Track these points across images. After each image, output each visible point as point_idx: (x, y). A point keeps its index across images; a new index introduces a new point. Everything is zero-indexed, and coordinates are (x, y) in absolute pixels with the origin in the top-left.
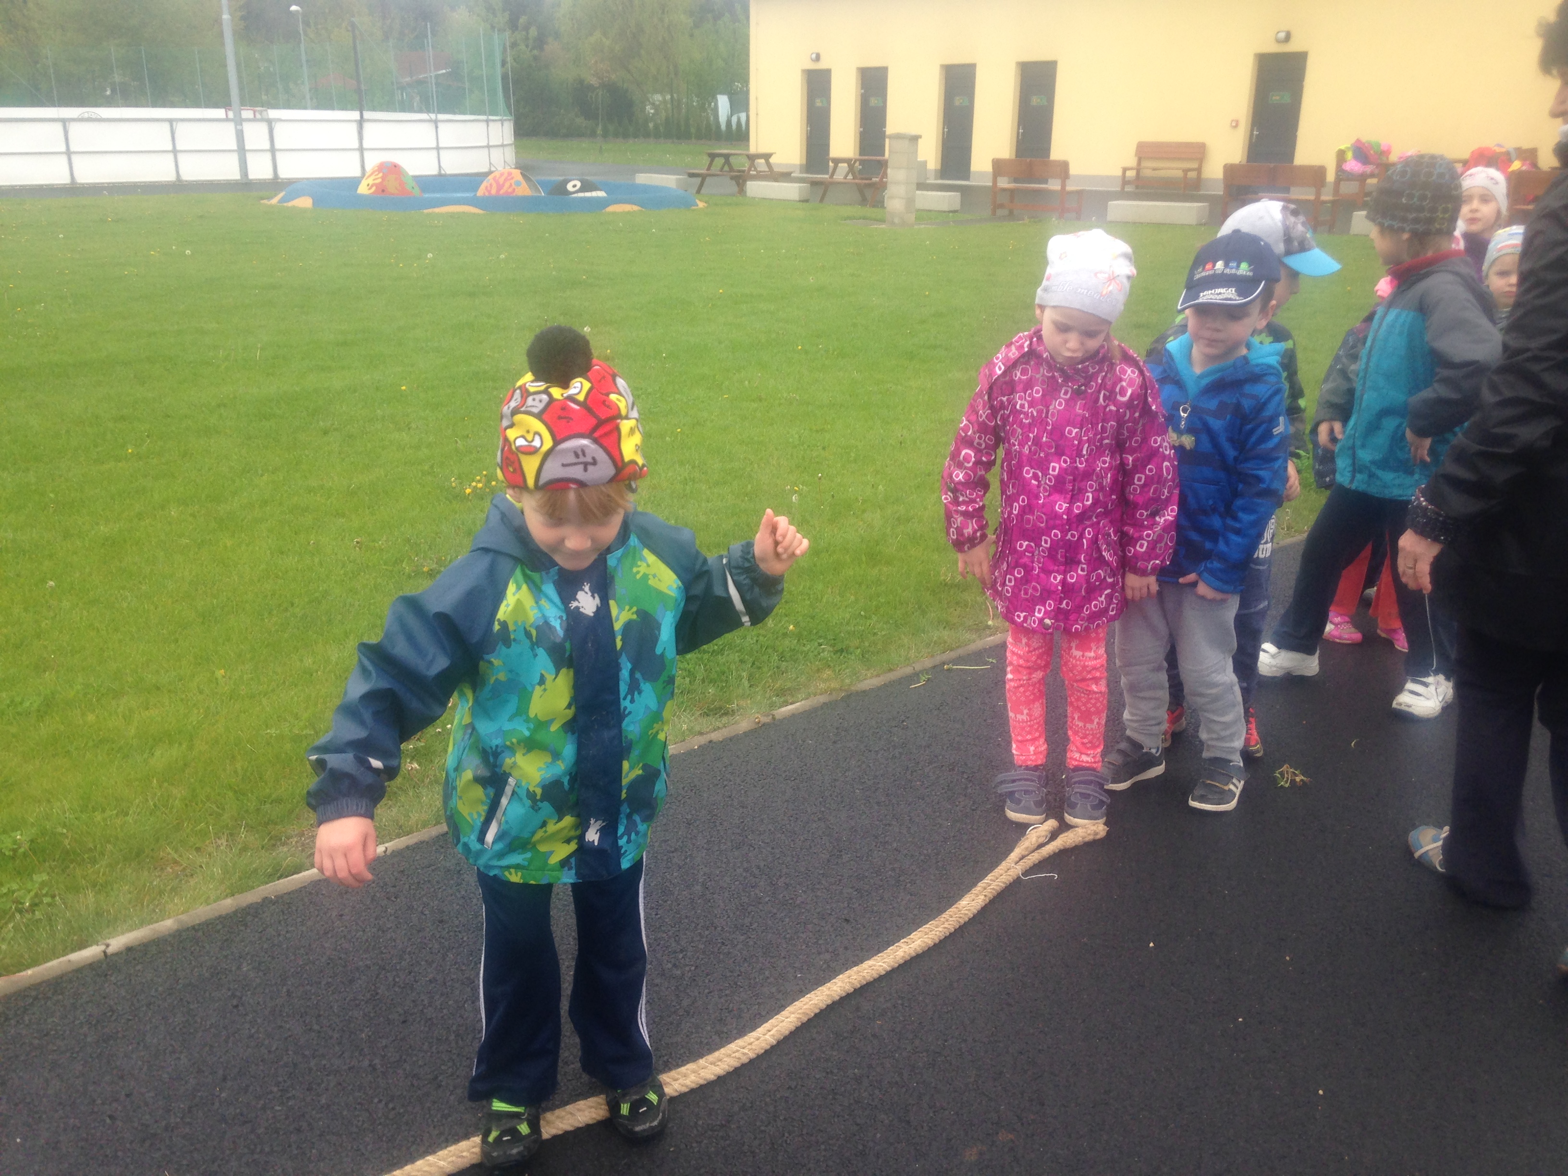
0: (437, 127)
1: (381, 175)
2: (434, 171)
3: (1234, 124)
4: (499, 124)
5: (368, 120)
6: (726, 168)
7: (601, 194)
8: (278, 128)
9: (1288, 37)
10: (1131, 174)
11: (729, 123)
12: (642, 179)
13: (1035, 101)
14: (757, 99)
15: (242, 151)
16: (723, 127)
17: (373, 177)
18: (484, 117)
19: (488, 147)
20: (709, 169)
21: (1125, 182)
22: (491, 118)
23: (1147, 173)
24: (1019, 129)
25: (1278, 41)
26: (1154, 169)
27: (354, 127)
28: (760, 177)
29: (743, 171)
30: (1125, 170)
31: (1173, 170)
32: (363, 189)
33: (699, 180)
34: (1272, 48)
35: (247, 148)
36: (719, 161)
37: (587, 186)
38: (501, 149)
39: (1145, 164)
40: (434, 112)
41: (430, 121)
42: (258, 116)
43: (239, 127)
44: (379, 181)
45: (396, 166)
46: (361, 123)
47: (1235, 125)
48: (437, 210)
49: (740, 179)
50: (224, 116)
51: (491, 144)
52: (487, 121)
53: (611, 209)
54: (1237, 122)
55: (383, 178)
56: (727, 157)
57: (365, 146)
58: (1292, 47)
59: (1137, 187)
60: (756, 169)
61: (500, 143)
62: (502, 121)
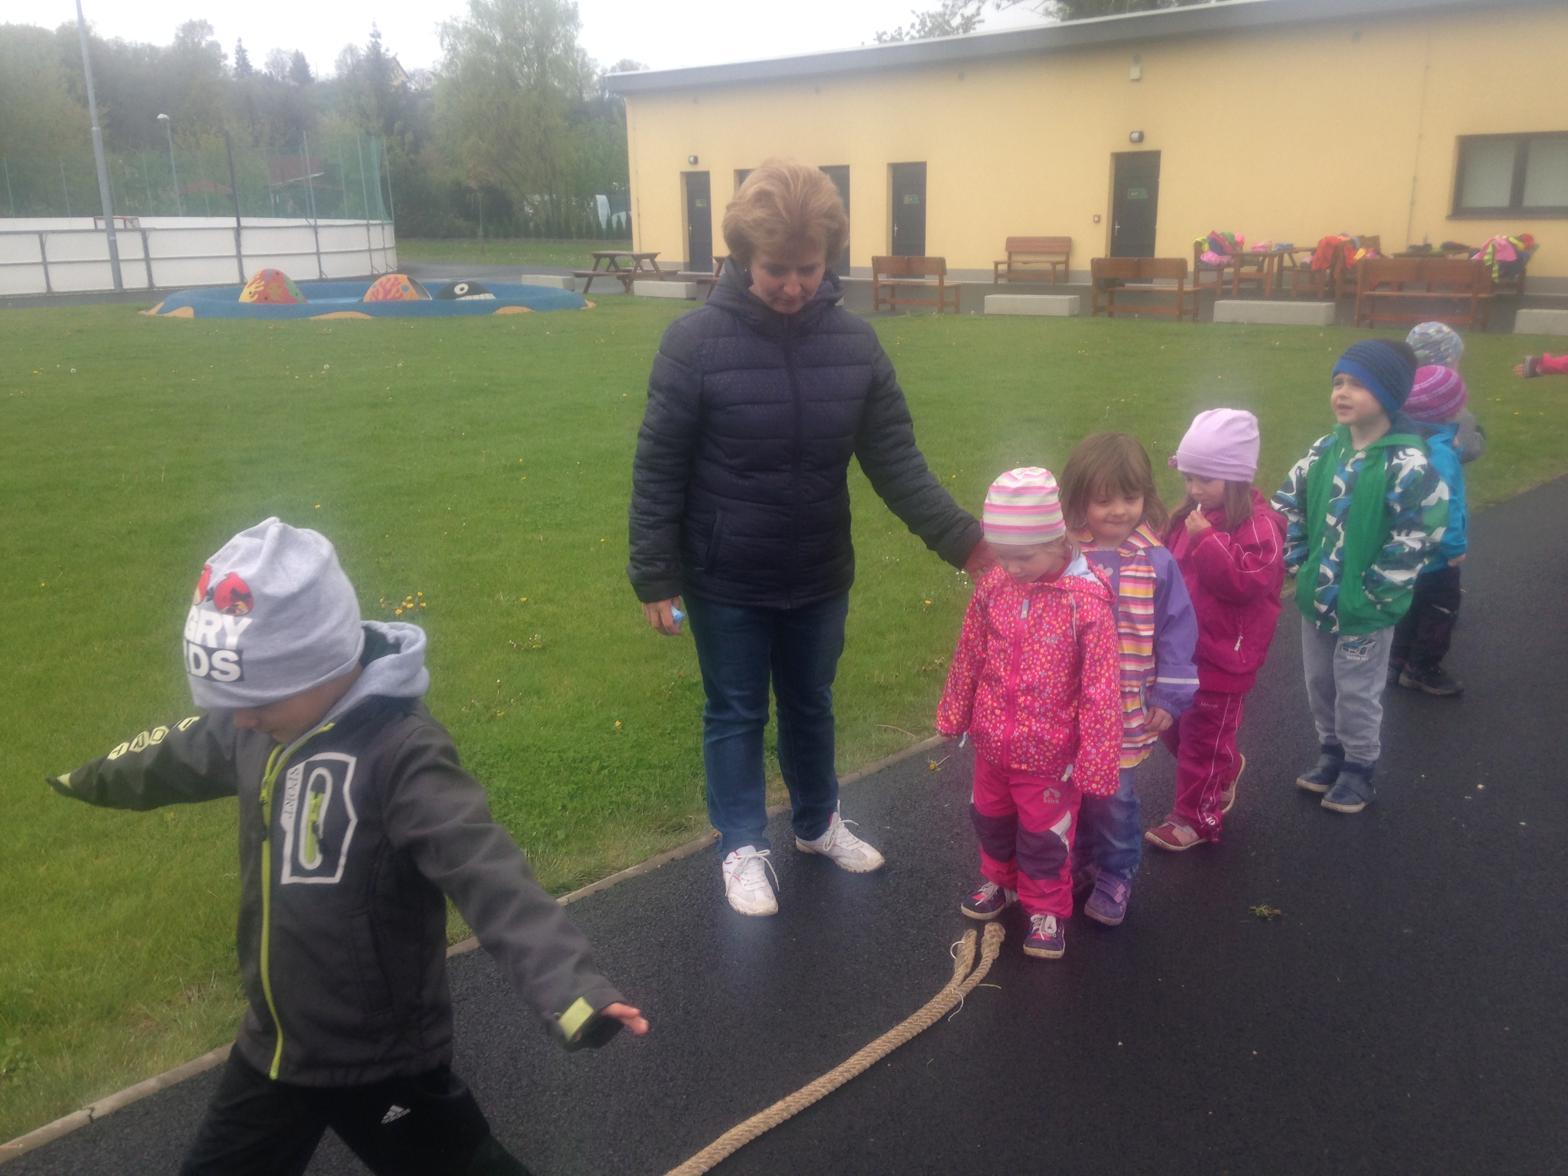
0: (316, 233)
1: (263, 283)
2: (315, 276)
3: (1096, 219)
4: (379, 228)
5: (246, 228)
6: (612, 268)
7: (489, 297)
8: (152, 239)
9: (1141, 138)
10: (1003, 268)
11: (609, 222)
12: (529, 280)
13: (907, 200)
14: (638, 199)
15: (115, 261)
16: (604, 225)
17: (255, 285)
18: (365, 222)
19: (370, 250)
20: (595, 269)
21: (997, 275)
22: (371, 222)
23: (1018, 266)
24: (893, 227)
25: (1132, 141)
26: (1025, 263)
27: (231, 235)
28: (647, 275)
29: (629, 271)
30: (997, 264)
31: (1042, 263)
32: (245, 297)
33: (585, 280)
34: (1127, 147)
35: (120, 258)
36: (605, 262)
37: (475, 289)
38: (383, 252)
39: (1015, 258)
40: (312, 217)
41: (310, 227)
42: (129, 226)
43: (112, 238)
44: (261, 288)
45: (278, 273)
46: (238, 230)
47: (1098, 220)
48: (323, 317)
49: (627, 279)
50: (92, 227)
51: (372, 248)
52: (368, 226)
53: (501, 311)
54: (1099, 217)
55: (266, 286)
56: (612, 257)
57: (244, 252)
58: (1146, 147)
59: (1009, 280)
60: (641, 269)
61: (381, 247)
62: (382, 225)
